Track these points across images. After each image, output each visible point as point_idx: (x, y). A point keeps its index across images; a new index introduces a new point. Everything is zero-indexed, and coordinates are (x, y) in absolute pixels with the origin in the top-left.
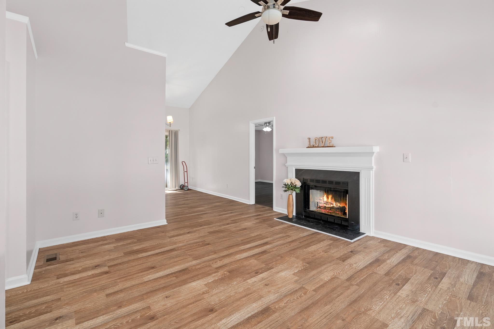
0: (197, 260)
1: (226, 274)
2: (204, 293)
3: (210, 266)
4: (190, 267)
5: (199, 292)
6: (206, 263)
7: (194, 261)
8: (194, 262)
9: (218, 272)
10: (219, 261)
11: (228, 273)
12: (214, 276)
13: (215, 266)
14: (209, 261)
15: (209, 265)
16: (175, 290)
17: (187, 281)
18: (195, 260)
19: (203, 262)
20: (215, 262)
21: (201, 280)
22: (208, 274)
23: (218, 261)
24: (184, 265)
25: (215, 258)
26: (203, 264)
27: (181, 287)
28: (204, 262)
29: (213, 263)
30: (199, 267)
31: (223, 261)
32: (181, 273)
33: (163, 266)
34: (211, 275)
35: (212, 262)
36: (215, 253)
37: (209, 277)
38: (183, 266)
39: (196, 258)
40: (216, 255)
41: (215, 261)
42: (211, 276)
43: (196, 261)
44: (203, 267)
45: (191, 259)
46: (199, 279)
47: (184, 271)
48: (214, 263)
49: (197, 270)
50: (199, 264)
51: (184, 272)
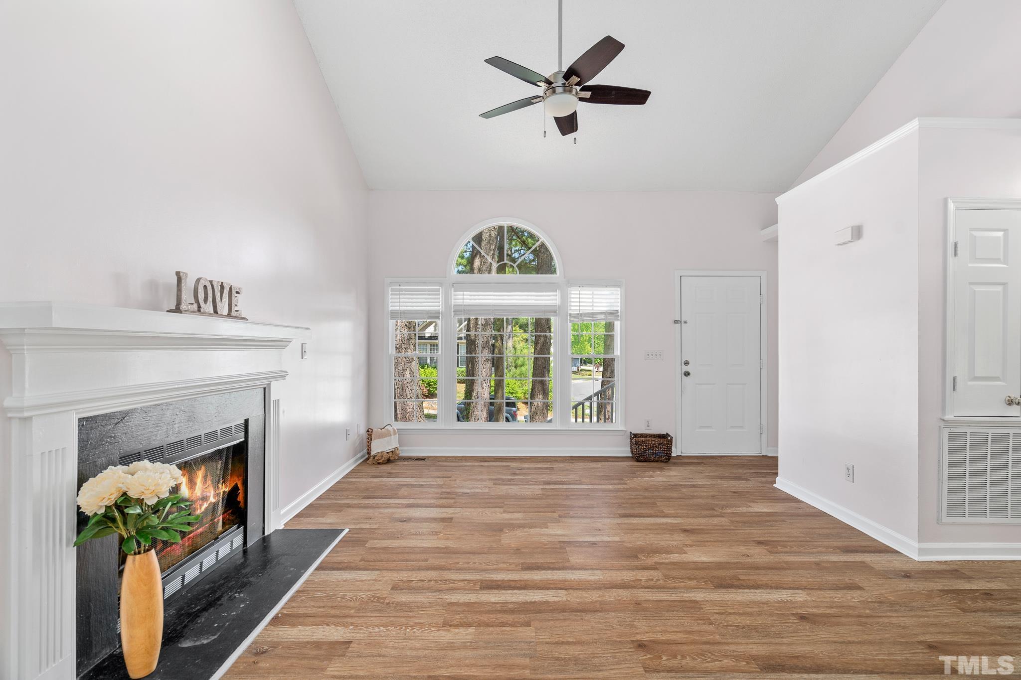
0: (691, 599)
1: (644, 556)
2: (691, 546)
3: (666, 577)
4: (707, 589)
5: (697, 548)
6: (672, 585)
7: (699, 601)
8: (698, 596)
9: (655, 563)
10: (641, 580)
11: (639, 557)
12: (667, 559)
13: (655, 574)
14: (663, 588)
15: (668, 579)
16: (738, 561)
17: (716, 566)
18: (696, 602)
19: (677, 589)
20: (652, 580)
21: (690, 560)
22: (675, 565)
23: (643, 581)
24: (724, 599)
25: (647, 590)
26: (679, 584)
27: (726, 561)
28: (675, 589)
29: (658, 580)
30: (689, 583)
31: (633, 578)
32: (730, 582)
33: (781, 611)
34: (671, 562)
35: (658, 583)
36: (639, 604)
37: (676, 560)
38: (726, 597)
39: (693, 606)
40: (640, 599)
41: (651, 583)
42: (672, 560)
43: (695, 599)
44: (682, 579)
45: (707, 608)
46: (694, 562)
47: (723, 585)
48: (654, 580)
49: (696, 579)
50: (688, 588)
51: (724, 583)
